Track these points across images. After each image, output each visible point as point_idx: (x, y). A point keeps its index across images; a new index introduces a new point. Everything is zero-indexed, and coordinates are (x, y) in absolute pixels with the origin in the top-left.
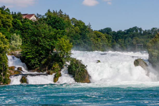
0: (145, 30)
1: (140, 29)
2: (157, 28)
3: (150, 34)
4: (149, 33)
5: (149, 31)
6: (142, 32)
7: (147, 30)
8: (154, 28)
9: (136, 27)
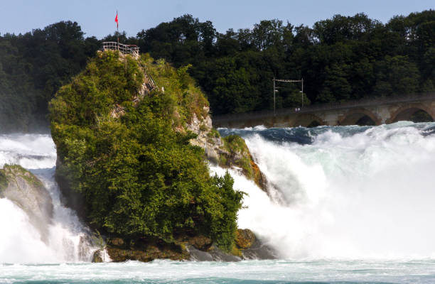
0: (225, 33)
1: (207, 28)
2: (280, 23)
3: (250, 52)
4: (246, 47)
5: (244, 34)
6: (215, 40)
7: (236, 31)
8: (265, 24)
9: (189, 17)
